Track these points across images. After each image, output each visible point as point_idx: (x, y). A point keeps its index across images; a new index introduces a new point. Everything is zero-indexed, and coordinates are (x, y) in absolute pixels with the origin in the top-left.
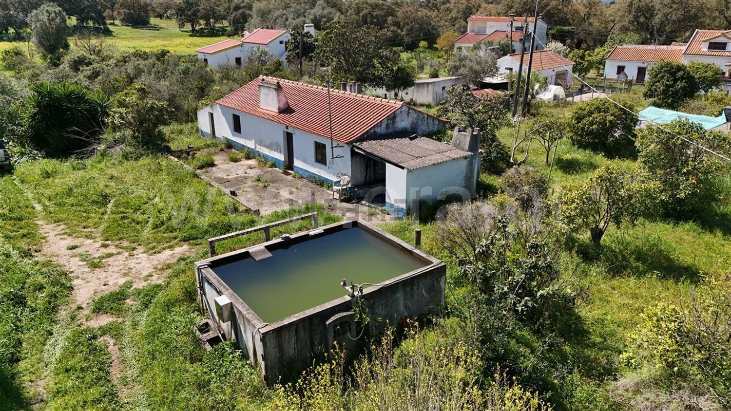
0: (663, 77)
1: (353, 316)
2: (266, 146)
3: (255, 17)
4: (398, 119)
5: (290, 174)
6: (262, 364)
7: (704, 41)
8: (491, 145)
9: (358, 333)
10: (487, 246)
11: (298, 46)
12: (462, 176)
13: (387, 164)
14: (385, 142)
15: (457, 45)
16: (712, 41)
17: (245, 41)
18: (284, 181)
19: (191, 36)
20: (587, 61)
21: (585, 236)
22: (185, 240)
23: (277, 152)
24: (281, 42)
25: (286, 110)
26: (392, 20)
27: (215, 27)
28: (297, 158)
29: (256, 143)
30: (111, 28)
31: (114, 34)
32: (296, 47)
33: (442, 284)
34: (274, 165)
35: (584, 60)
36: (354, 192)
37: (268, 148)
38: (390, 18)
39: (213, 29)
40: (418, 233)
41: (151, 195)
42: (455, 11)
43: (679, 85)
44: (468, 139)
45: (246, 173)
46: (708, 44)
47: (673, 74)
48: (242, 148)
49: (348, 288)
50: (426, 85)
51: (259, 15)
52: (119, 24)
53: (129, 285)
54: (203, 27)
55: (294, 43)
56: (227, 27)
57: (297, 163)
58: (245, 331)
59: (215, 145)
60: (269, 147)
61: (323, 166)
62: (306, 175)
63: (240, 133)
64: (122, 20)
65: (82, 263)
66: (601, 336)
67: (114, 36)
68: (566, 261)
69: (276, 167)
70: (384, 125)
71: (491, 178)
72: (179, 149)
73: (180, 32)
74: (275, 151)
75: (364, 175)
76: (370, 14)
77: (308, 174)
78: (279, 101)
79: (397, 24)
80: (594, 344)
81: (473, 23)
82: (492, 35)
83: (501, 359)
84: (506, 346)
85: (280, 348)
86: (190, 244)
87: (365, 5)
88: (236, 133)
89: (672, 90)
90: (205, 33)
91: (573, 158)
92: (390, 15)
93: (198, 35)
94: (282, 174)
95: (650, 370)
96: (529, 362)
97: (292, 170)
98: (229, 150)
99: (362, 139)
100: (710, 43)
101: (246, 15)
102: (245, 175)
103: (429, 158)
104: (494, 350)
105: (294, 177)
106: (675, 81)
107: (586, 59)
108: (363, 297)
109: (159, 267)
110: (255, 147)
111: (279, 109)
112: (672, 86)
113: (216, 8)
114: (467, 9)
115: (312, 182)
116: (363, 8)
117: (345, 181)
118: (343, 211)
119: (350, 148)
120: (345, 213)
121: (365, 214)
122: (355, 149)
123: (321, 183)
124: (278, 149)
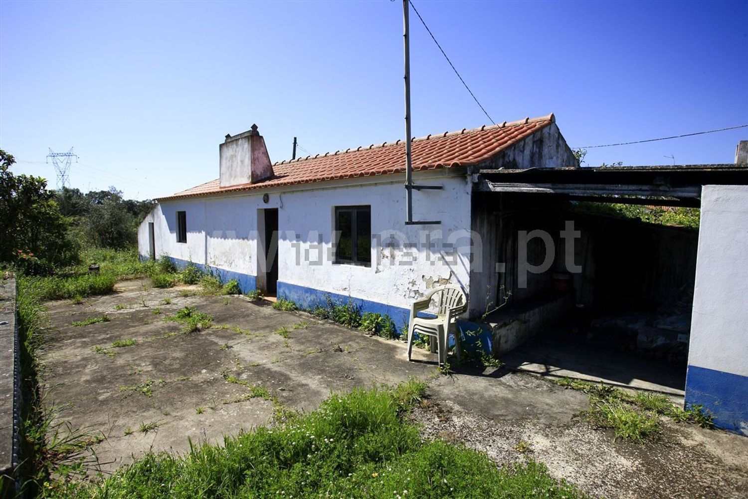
5: (269, 303)
18: (252, 317)
23: (244, 259)
34: (235, 290)
37: (227, 257)
45: (168, 303)
48: (186, 267)
57: (285, 275)
60: (231, 253)
62: (308, 300)
63: (184, 242)
69: (240, 293)
77: (313, 297)
78: (254, 161)
88: (180, 244)
94: (250, 305)
97: (274, 295)
105: (278, 308)
110: (206, 260)
111: (253, 176)
115: (326, 317)
117: (444, 300)
118: (495, 418)
119: (469, 188)
120: (515, 429)
121: (606, 427)
122: (491, 186)
123: (352, 317)
124: (245, 253)
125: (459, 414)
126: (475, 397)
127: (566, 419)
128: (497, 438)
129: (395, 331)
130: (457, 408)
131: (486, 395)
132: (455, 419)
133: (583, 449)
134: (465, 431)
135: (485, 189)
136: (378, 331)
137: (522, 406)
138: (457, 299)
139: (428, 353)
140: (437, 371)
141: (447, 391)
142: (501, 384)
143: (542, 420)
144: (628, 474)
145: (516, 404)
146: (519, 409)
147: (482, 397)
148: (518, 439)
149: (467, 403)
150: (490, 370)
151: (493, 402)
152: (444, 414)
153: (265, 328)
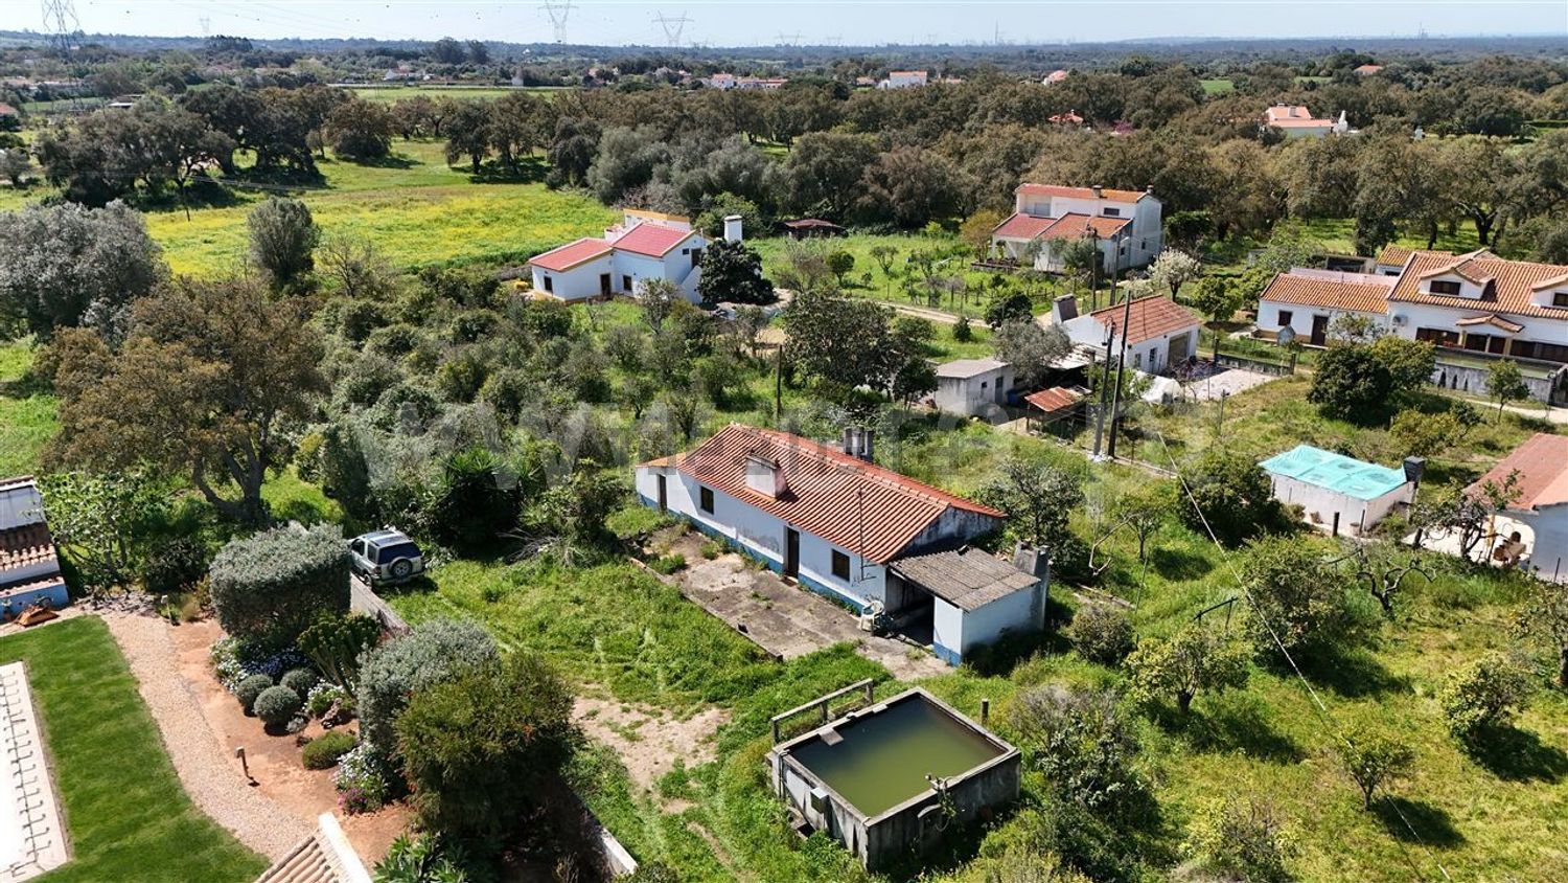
0: (1336, 370)
1: (940, 809)
2: (754, 539)
3: (606, 155)
4: (942, 524)
5: (794, 583)
6: (865, 854)
7: (1422, 279)
8: (1062, 544)
9: (944, 824)
10: (1062, 740)
12: (1027, 606)
13: (936, 598)
14: (930, 559)
15: (996, 239)
16: (1436, 279)
17: (617, 246)
18: (789, 597)
19: (473, 181)
20: (1229, 298)
21: (1173, 702)
22: (713, 700)
23: (772, 549)
24: (685, 252)
25: (786, 495)
26: (872, 173)
27: (519, 161)
28: (804, 565)
29: (738, 532)
30: (321, 167)
31: (329, 183)
32: (718, 270)
33: (1017, 772)
34: (767, 567)
35: (1223, 296)
36: (889, 622)
37: (758, 542)
38: (868, 168)
39: (515, 165)
40: (986, 705)
42: (991, 150)
43: (1363, 384)
44: (1034, 560)
45: (734, 581)
46: (1428, 283)
48: (714, 535)
49: (934, 782)
50: (955, 382)
51: (613, 151)
52: (333, 157)
53: (679, 763)
54: (495, 158)
55: (715, 263)
57: (802, 570)
58: (844, 822)
59: (671, 526)
60: (761, 542)
61: (844, 582)
62: (818, 589)
63: (713, 513)
64: (338, 151)
65: (614, 735)
66: (1174, 823)
67: (330, 188)
68: (1147, 733)
69: (770, 570)
70: (925, 534)
71: (1064, 591)
73: (451, 173)
74: (768, 547)
75: (900, 598)
76: (831, 161)
77: (820, 587)
78: (776, 483)
79: (881, 179)
80: (1166, 832)
81: (1027, 195)
82: (1063, 222)
83: (1072, 850)
84: (1079, 841)
85: (880, 839)
86: (719, 707)
87: (820, 144)
88: (704, 512)
89: (1350, 394)
90: (498, 173)
91: (1177, 552)
92: (867, 162)
93: (486, 177)
94: (781, 583)
95: (1202, 858)
96: (1098, 853)
97: (796, 577)
98: (692, 536)
99: (899, 556)
100: (1433, 283)
101: (586, 148)
102: (734, 584)
103: (987, 589)
104: (1069, 844)
105: (800, 589)
106: (1356, 378)
107: (1226, 294)
108: (948, 790)
109: (701, 739)
110: (738, 537)
111: (777, 493)
112: (1350, 387)
113: (522, 125)
114: (1013, 149)
115: (827, 599)
117: (876, 606)
118: (880, 651)
119: (885, 569)
120: (883, 654)
121: (908, 656)
122: (892, 570)
123: (841, 602)
124: (774, 548)
125: (873, 651)
126: (880, 646)
127: (899, 653)
128: (876, 656)
129: (857, 613)
130: (872, 649)
131: (884, 645)
132: (870, 652)
133: (896, 660)
138: (880, 608)
140: (869, 634)
141: (871, 643)
142: (890, 641)
143: (892, 653)
144: (901, 665)
145: (889, 648)
148: (881, 657)
149: (877, 648)
150: (887, 635)
152: (867, 650)
153: (800, 606)
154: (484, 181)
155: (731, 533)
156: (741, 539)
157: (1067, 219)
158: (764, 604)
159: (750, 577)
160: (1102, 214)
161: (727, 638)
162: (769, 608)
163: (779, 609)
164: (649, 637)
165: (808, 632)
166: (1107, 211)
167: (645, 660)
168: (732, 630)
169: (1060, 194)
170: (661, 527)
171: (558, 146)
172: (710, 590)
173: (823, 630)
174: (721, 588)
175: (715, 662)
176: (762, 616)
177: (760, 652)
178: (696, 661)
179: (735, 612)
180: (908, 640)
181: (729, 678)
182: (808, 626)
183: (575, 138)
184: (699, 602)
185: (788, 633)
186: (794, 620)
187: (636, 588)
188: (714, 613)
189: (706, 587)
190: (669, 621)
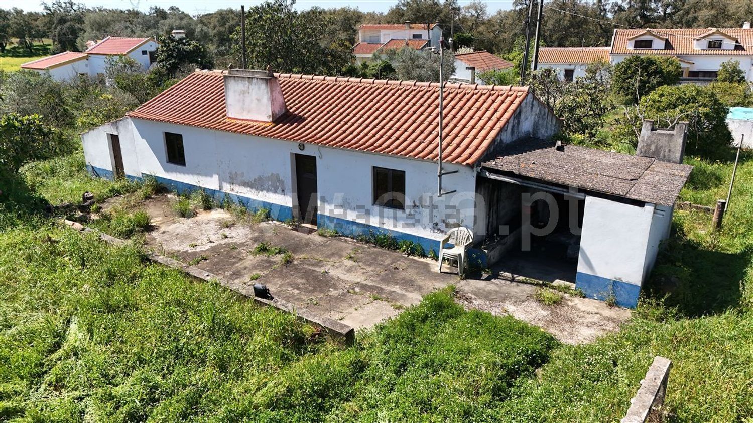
0: (635, 73)
2: (245, 184)
3: (89, 30)
4: (522, 117)
5: (310, 230)
7: (629, 39)
11: (172, 55)
16: (637, 39)
17: (90, 52)
23: (275, 192)
24: (144, 52)
25: (285, 117)
27: (33, 46)
29: (221, 181)
32: (170, 56)
34: (269, 216)
37: (252, 188)
39: (30, 47)
41: (58, 323)
45: (226, 237)
46: (633, 42)
47: (645, 68)
48: (187, 191)
51: (94, 27)
54: (16, 45)
55: (166, 51)
56: (50, 45)
59: (130, 190)
60: (257, 185)
62: (350, 230)
63: (184, 164)
69: (274, 220)
72: (66, 203)
74: (268, 191)
77: (354, 228)
78: (273, 102)
81: (365, 31)
82: (388, 44)
87: (230, 15)
88: (172, 166)
89: (648, 86)
90: (18, 52)
93: (10, 54)
94: (296, 233)
97: (316, 223)
98: (160, 196)
100: (636, 41)
101: (75, 30)
102: (226, 241)
105: (320, 235)
110: (221, 187)
111: (274, 116)
113: (33, 22)
114: (345, 20)
115: (368, 242)
116: (229, 18)
117: (459, 236)
118: (492, 300)
119: (475, 174)
120: (501, 304)
121: (540, 301)
122: (487, 174)
123: (391, 243)
124: (277, 187)
125: (475, 299)
126: (481, 291)
127: (524, 298)
128: (494, 308)
129: (424, 252)
130: (474, 296)
131: (486, 289)
132: (474, 301)
133: (528, 309)
134: (480, 306)
135: (484, 176)
136: (413, 253)
137: (504, 293)
138: (467, 237)
139: (449, 266)
140: (458, 278)
141: (466, 289)
142: (493, 283)
143: (513, 299)
144: (544, 316)
145: (501, 293)
146: (502, 295)
147: (484, 291)
148: (503, 308)
149: (478, 294)
150: (485, 276)
151: (490, 293)
152: (469, 300)
153: (333, 254)
154: (9, 56)
155: (211, 183)
156: (227, 188)
157: (391, 42)
158: (279, 258)
159: (247, 230)
160: (412, 38)
161: (234, 314)
162: (288, 262)
163: (303, 261)
164: (75, 334)
165: (364, 287)
166: (415, 36)
167: (58, 385)
168: (243, 298)
169: (385, 28)
170: (117, 193)
171: (57, 30)
172: (190, 250)
173: (386, 280)
174: (208, 246)
175: (223, 367)
176: (282, 276)
177: (307, 330)
178: (180, 371)
179: (237, 274)
180: (521, 278)
181: (259, 399)
182: (357, 277)
183: (67, 24)
184: (175, 264)
185: (333, 292)
186: (332, 272)
187: (60, 254)
188: (204, 275)
189: (185, 247)
190: (117, 297)
